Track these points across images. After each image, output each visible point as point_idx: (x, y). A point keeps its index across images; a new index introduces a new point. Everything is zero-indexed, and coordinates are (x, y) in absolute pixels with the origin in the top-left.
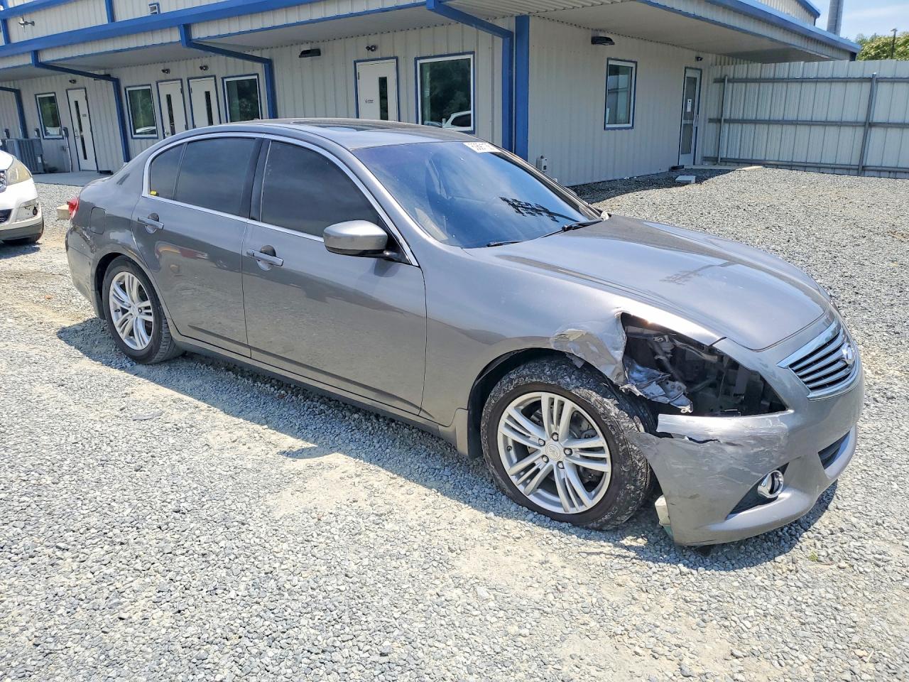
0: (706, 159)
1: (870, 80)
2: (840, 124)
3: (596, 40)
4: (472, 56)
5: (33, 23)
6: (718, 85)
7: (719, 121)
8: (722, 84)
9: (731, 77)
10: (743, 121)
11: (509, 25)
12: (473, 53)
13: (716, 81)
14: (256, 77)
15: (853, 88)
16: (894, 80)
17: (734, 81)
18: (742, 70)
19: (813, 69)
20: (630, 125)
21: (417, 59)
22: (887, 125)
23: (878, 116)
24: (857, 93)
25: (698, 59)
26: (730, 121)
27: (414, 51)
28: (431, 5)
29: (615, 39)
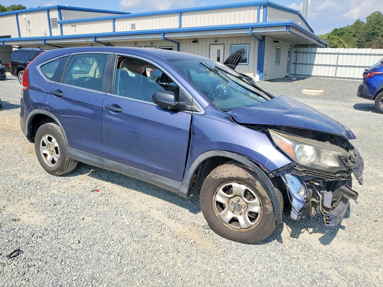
0: (291, 74)
1: (337, 54)
2: (330, 66)
3: (275, 42)
4: (248, 45)
5: (75, 27)
6: (295, 53)
7: (296, 63)
8: (296, 53)
9: (299, 51)
10: (302, 64)
11: (261, 38)
12: (249, 44)
13: (295, 52)
14: (173, 47)
17: (300, 52)
18: (302, 49)
19: (322, 50)
20: (279, 64)
21: (230, 45)
22: (342, 66)
24: (334, 57)
25: (291, 46)
26: (299, 64)
27: (230, 43)
28: (250, 34)
29: (280, 41)
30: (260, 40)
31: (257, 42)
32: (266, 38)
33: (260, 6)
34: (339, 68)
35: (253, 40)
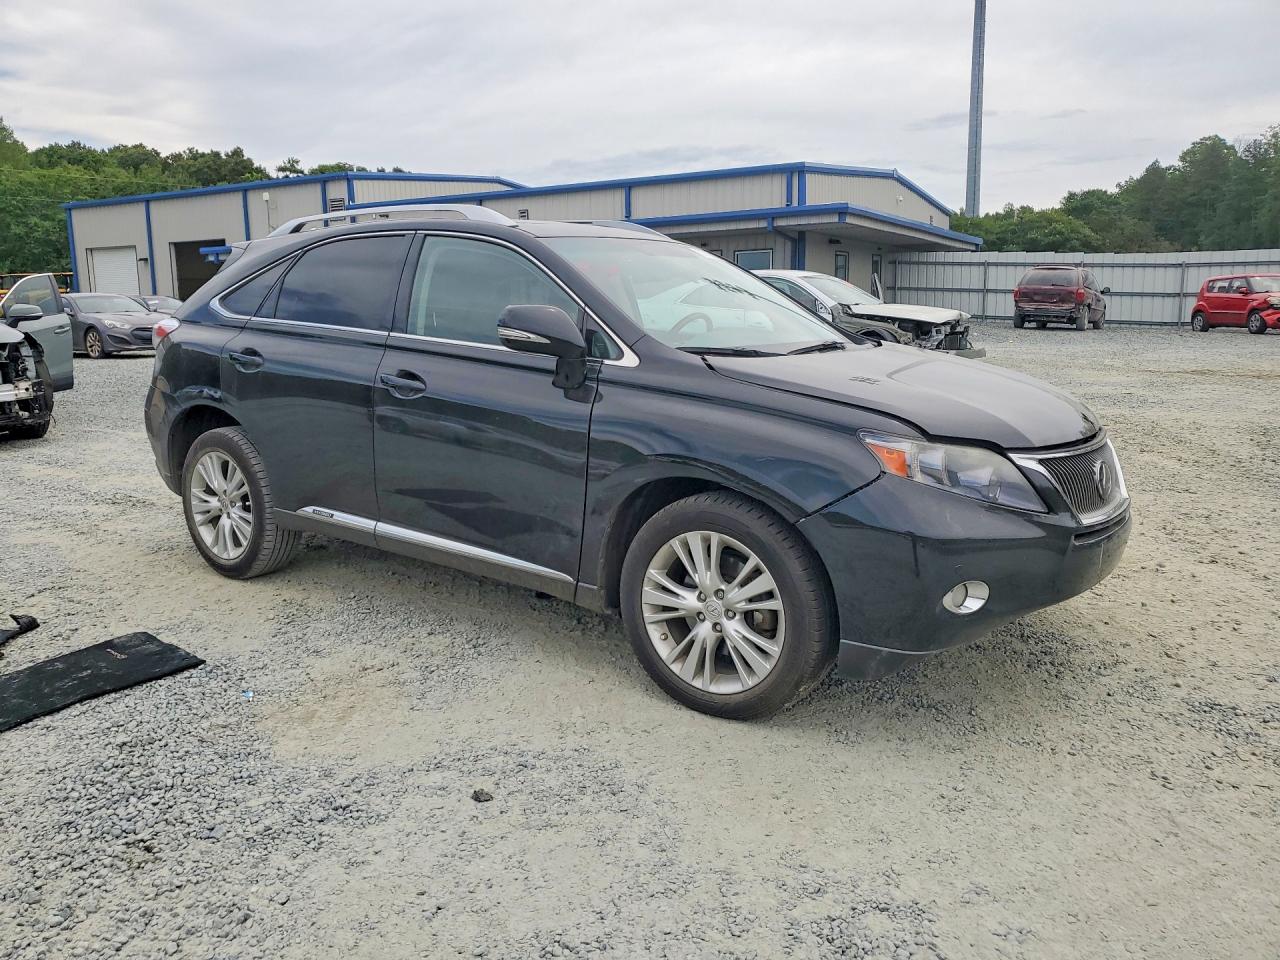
1: (983, 264)
2: (969, 291)
3: (831, 242)
4: (772, 250)
6: (891, 265)
7: (893, 288)
8: (894, 265)
9: (900, 260)
10: (910, 289)
11: (796, 236)
13: (890, 262)
15: (975, 269)
16: (996, 264)
17: (901, 263)
18: (906, 257)
19: (950, 257)
21: (734, 251)
22: (996, 291)
23: (990, 286)
24: (977, 271)
25: (879, 249)
26: (901, 289)
27: (733, 247)
28: (770, 228)
29: (842, 241)
30: (793, 240)
31: (789, 245)
32: (807, 235)
33: (792, 173)
34: (990, 296)
35: (780, 240)
